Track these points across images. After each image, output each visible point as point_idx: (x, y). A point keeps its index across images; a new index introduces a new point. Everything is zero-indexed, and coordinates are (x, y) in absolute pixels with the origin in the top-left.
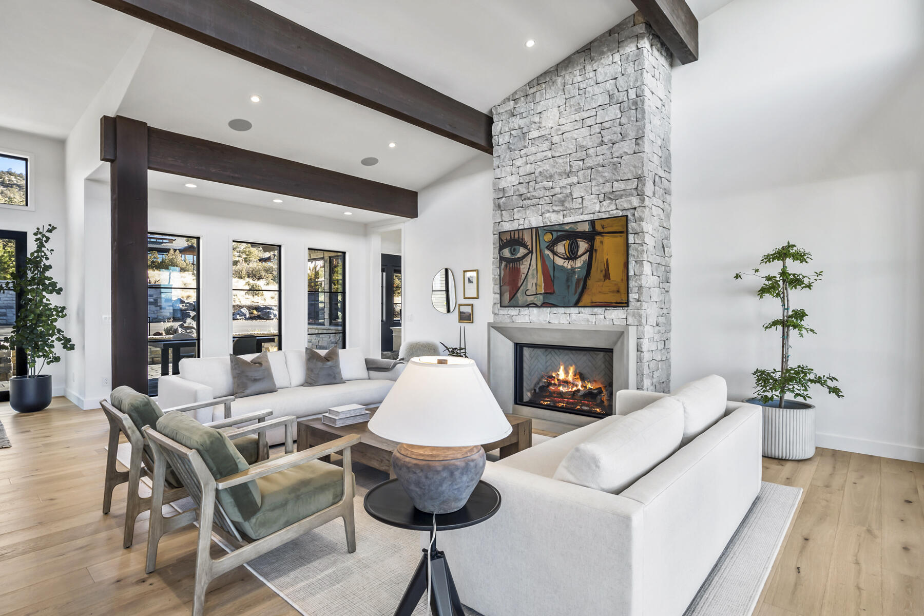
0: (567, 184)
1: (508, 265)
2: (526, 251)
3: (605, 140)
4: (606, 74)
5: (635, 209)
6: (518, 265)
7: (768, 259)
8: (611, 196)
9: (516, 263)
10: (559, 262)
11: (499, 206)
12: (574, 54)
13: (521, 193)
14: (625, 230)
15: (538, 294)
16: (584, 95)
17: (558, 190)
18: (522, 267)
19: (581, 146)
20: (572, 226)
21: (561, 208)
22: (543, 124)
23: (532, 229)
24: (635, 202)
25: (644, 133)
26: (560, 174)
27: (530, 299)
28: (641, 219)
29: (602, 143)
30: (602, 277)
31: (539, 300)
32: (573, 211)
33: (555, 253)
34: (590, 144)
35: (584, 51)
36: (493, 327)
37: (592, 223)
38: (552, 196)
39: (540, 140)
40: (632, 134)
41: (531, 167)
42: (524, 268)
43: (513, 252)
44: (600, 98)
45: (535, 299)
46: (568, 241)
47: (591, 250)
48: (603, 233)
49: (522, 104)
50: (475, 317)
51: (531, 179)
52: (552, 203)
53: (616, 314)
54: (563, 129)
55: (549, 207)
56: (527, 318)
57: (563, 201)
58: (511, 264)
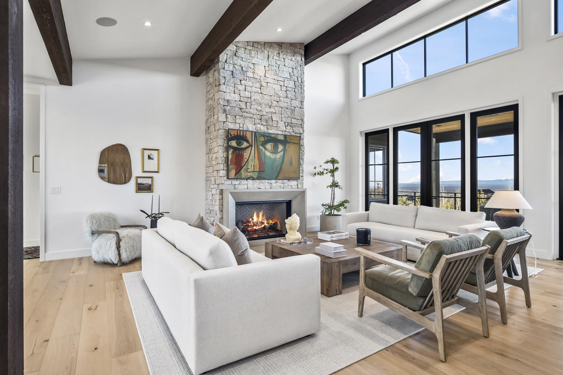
0: (270, 112)
2: (248, 145)
3: (289, 96)
4: (289, 64)
5: (301, 134)
6: (242, 153)
8: (291, 125)
9: (241, 151)
10: (268, 154)
11: (225, 111)
12: (274, 43)
13: (241, 107)
14: (299, 143)
15: (255, 172)
16: (278, 68)
17: (264, 113)
18: (245, 154)
19: (277, 94)
20: (275, 135)
21: (266, 124)
22: (256, 72)
23: (251, 132)
24: (301, 131)
25: (304, 100)
26: (265, 105)
27: (250, 174)
28: (304, 139)
29: (287, 97)
30: (289, 164)
31: (255, 175)
32: (273, 127)
33: (266, 149)
34: (281, 95)
35: (279, 45)
36: (230, 192)
37: (285, 136)
38: (261, 115)
39: (254, 80)
40: (300, 99)
41: (248, 94)
42: (246, 154)
43: (239, 144)
44: (286, 74)
45: (253, 174)
46: (273, 143)
47: (284, 150)
48: (290, 142)
49: (243, 52)
50: (156, 187)
51: (248, 101)
52: (261, 119)
53: (293, 183)
54: (268, 80)
55: (259, 121)
56: (246, 186)
57: (268, 121)
58: (237, 151)
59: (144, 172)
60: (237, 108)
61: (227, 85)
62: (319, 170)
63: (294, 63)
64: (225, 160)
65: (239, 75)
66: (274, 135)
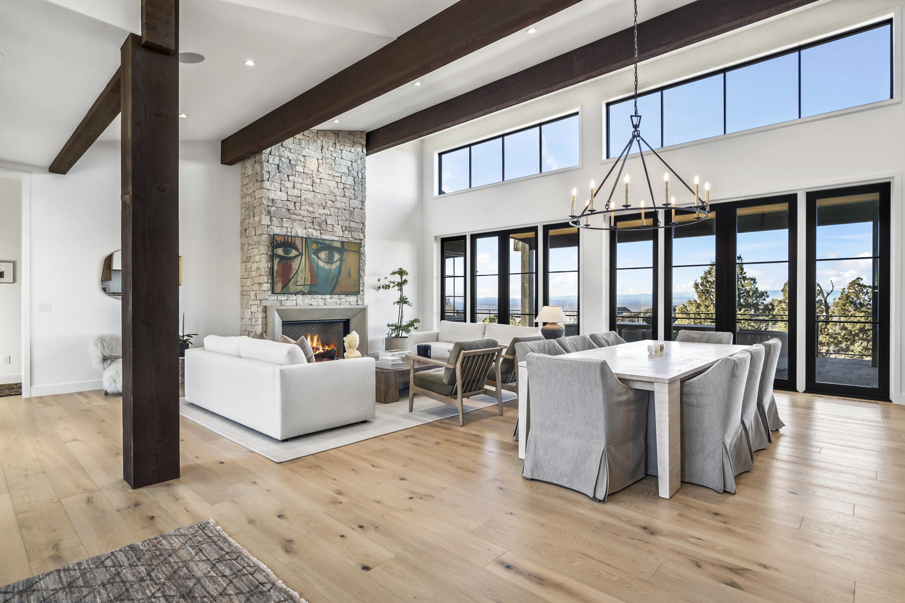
0: (324, 213)
1: (282, 261)
2: (297, 253)
3: (347, 194)
4: (347, 156)
5: (361, 240)
7: (394, 273)
8: (349, 229)
9: (288, 261)
10: (321, 264)
11: (269, 212)
12: (329, 130)
13: (289, 208)
14: (359, 251)
15: (306, 285)
16: (334, 161)
17: (317, 215)
18: (293, 264)
19: (332, 192)
20: (331, 242)
21: (319, 228)
22: (307, 165)
23: (301, 237)
24: (361, 236)
25: (365, 200)
26: (318, 205)
27: (299, 288)
28: (365, 247)
29: (344, 196)
30: (347, 277)
31: (306, 289)
32: (328, 232)
33: (319, 258)
34: (338, 194)
35: (335, 133)
37: (342, 243)
38: (313, 218)
39: (305, 176)
40: (360, 199)
41: (298, 192)
42: (295, 265)
43: (286, 252)
44: (344, 168)
45: (304, 288)
46: (328, 252)
47: (341, 260)
48: (348, 250)
51: (298, 201)
52: (313, 223)
53: (352, 299)
54: (321, 176)
55: (311, 225)
56: (294, 302)
57: (322, 225)
58: (284, 261)
60: (283, 210)
61: (272, 181)
62: (384, 282)
63: (353, 155)
64: (270, 271)
65: (286, 170)
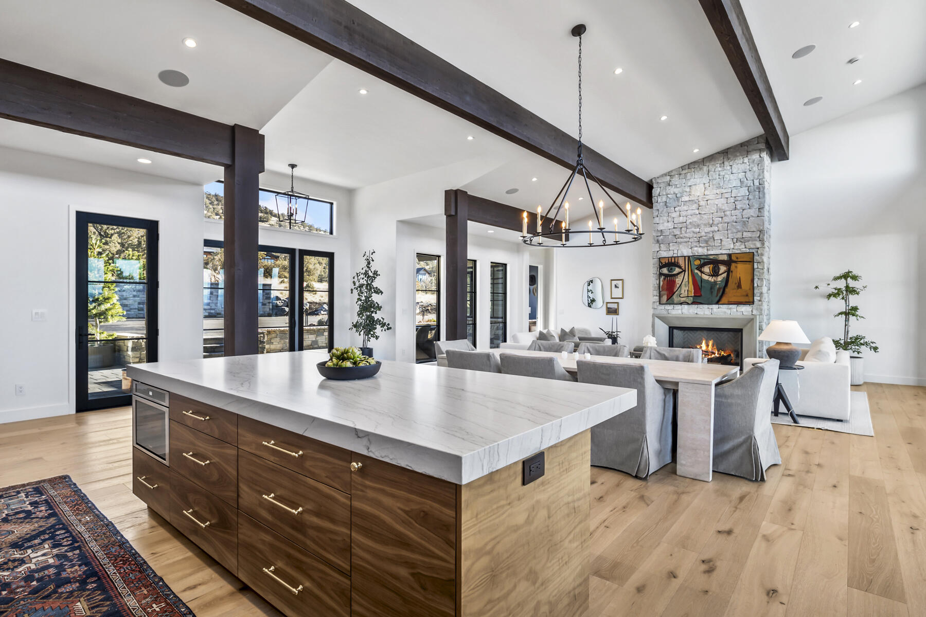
0: (711, 231)
1: (666, 278)
2: (681, 270)
3: (738, 207)
4: (739, 169)
5: (758, 248)
6: (674, 279)
7: (836, 279)
8: (742, 240)
9: (672, 277)
10: (705, 277)
11: (658, 241)
12: (716, 153)
13: (675, 234)
14: (752, 260)
15: (689, 296)
16: (723, 179)
17: (703, 234)
18: (677, 280)
19: (720, 209)
20: (715, 256)
21: (706, 245)
22: (693, 193)
23: (685, 257)
24: (758, 244)
25: (764, 205)
26: (705, 225)
27: (683, 300)
28: (762, 255)
29: (736, 209)
30: (736, 287)
31: (690, 300)
32: (714, 247)
33: (702, 272)
34: (727, 209)
35: (723, 153)
36: (657, 317)
37: (730, 255)
38: (699, 237)
39: (690, 203)
40: (756, 206)
41: (683, 219)
42: (678, 280)
43: (670, 270)
44: (734, 182)
45: (687, 300)
46: (712, 266)
47: (729, 272)
48: (737, 261)
49: (677, 179)
50: (621, 311)
51: (685, 225)
52: (699, 242)
54: (707, 197)
55: (697, 244)
56: (680, 311)
57: (708, 241)
58: (669, 278)
59: (612, 298)
60: (670, 236)
61: (661, 216)
63: (747, 165)
65: (672, 203)
66: (713, 256)
